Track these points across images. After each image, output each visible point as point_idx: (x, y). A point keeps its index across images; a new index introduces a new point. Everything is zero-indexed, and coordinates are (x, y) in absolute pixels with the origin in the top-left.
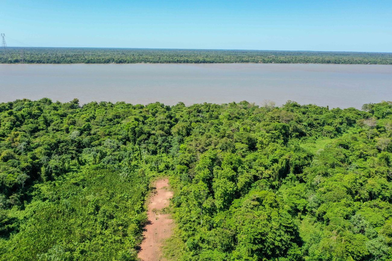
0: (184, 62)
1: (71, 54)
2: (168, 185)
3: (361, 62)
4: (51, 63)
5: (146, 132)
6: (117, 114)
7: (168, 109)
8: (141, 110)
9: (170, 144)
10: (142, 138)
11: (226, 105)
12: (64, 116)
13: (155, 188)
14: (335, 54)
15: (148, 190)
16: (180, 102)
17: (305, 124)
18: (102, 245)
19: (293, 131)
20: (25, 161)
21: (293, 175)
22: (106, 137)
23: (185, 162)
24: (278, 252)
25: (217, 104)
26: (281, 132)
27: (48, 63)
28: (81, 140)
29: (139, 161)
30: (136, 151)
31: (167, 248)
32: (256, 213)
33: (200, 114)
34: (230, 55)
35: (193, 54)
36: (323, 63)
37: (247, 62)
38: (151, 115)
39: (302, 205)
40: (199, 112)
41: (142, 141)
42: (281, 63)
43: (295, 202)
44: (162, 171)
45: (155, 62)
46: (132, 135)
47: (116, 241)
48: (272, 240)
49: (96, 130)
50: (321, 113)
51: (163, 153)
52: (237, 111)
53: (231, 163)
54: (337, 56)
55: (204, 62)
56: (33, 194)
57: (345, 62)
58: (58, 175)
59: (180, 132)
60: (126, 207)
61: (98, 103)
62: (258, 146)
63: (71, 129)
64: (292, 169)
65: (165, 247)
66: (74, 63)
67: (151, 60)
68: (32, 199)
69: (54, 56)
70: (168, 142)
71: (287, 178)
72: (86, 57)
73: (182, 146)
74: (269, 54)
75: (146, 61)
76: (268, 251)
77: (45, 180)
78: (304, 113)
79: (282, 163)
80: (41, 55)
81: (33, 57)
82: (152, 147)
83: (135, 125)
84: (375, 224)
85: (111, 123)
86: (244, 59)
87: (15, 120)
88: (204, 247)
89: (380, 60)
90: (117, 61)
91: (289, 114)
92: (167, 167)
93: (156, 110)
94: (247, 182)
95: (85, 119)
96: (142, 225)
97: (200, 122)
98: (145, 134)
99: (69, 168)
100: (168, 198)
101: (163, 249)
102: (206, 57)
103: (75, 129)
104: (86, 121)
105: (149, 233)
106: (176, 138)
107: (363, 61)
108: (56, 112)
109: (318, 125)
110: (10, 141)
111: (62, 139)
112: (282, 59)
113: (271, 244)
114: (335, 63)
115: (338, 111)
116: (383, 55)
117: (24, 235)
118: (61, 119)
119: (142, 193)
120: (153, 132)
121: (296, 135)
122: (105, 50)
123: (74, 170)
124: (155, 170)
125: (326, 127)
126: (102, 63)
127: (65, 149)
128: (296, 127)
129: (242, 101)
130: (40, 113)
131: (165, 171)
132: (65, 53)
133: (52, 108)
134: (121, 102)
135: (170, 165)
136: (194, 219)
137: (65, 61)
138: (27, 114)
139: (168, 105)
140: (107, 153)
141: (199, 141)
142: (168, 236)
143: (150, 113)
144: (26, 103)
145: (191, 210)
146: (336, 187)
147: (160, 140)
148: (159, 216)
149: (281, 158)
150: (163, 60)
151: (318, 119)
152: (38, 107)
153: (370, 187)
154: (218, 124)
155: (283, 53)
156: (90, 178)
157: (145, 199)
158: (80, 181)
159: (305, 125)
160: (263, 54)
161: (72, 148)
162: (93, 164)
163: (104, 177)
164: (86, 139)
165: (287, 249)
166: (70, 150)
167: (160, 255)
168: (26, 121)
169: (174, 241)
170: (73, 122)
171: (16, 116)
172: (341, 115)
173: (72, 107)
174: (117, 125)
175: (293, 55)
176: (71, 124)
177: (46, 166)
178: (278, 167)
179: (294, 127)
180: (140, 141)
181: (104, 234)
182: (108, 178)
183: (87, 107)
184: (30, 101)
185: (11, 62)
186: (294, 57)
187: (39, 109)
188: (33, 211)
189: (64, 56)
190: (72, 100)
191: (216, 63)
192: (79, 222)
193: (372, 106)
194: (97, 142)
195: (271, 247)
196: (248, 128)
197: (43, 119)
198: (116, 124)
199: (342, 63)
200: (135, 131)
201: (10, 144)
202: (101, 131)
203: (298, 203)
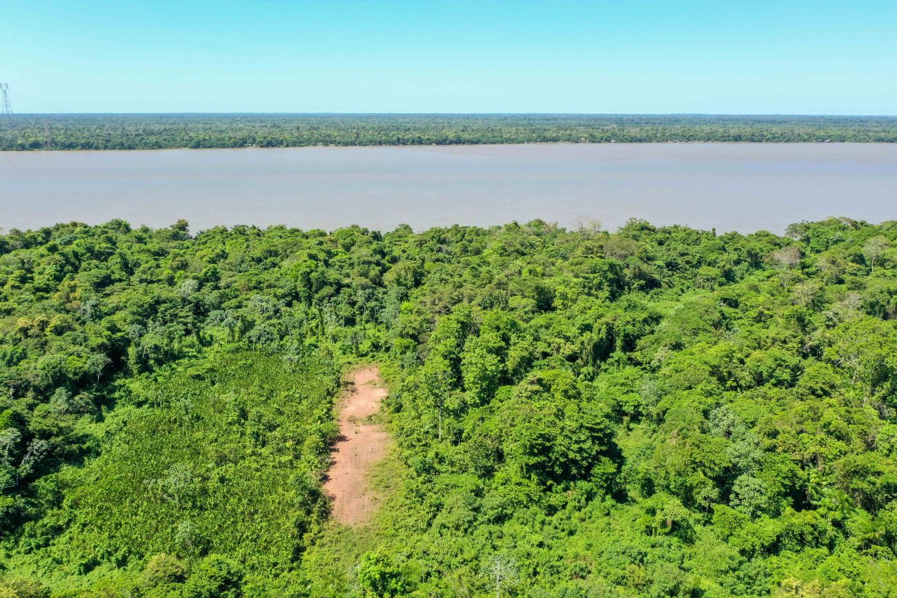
0: (413, 143)
1: (156, 127)
2: (377, 378)
3: (809, 138)
4: (113, 148)
5: (332, 281)
6: (272, 249)
7: (377, 237)
8: (321, 239)
9: (382, 303)
10: (325, 293)
11: (499, 228)
12: (161, 253)
13: (352, 383)
14: (756, 120)
15: (339, 386)
16: (402, 225)
17: (660, 263)
18: (257, 470)
19: (634, 278)
20: (97, 333)
21: (622, 354)
22: (251, 293)
23: (411, 332)
24: (574, 471)
25: (478, 227)
26: (606, 278)
27: (106, 148)
28: (201, 298)
29: (320, 337)
30: (312, 319)
31: (376, 476)
32: (536, 405)
33: (444, 247)
34: (517, 125)
35: (434, 125)
36: (725, 140)
37: (555, 140)
38: (341, 249)
39: (631, 404)
40: (443, 242)
41: (324, 298)
42: (631, 141)
43: (619, 399)
44: (366, 355)
45: (346, 144)
46: (304, 287)
47: (281, 465)
48: (563, 449)
49: (230, 279)
50: (697, 242)
51: (367, 322)
52: (520, 239)
53: (498, 329)
54: (758, 126)
55: (458, 141)
56: (117, 395)
57: (774, 139)
58: (160, 362)
59: (401, 280)
60: (298, 414)
61: (229, 230)
62: (557, 302)
63: (179, 277)
64: (619, 343)
65: (374, 473)
66: (165, 148)
67: (338, 139)
68: (117, 403)
69: (119, 132)
70: (376, 300)
71: (610, 360)
72: (192, 134)
73: (405, 305)
74: (604, 122)
75: (327, 141)
76: (556, 468)
77: (135, 372)
78: (661, 243)
79: (600, 330)
80: (88, 130)
81: (72, 135)
82: (345, 311)
83: (310, 267)
84: (751, 423)
85: (261, 266)
86: (548, 134)
87: (64, 262)
88: (444, 470)
89: (852, 133)
90: (261, 142)
91: (625, 243)
92: (376, 347)
93: (352, 239)
94: (524, 357)
95: (205, 259)
96: (329, 443)
97: (442, 261)
98: (331, 284)
99: (180, 351)
100: (379, 399)
101: (369, 477)
102: (463, 131)
103: (186, 277)
104: (209, 262)
105: (342, 455)
106: (394, 291)
107: (814, 135)
108: (143, 246)
109: (688, 266)
110: (61, 299)
111: (163, 297)
112: (632, 134)
113: (561, 455)
114: (753, 141)
115: (733, 237)
116: (862, 121)
117: (111, 458)
118: (156, 260)
119: (328, 390)
120: (346, 281)
121: (640, 285)
122: (233, 118)
123: (190, 354)
124: (352, 353)
125: (704, 270)
126: (228, 147)
127: (171, 316)
128: (640, 270)
129: (533, 220)
130: (111, 248)
131: (371, 354)
132: (142, 127)
133: (134, 239)
134: (277, 225)
135: (382, 342)
136: (426, 428)
137: (145, 144)
138: (84, 251)
139: (376, 230)
140: (255, 321)
141: (438, 294)
142: (379, 459)
143: (339, 246)
144: (78, 230)
145: (421, 415)
146: (690, 365)
147: (360, 298)
148: (362, 428)
149: (599, 321)
150: (364, 140)
151: (687, 254)
152: (107, 237)
153: (755, 363)
154: (479, 265)
155: (637, 121)
156: (225, 366)
157: (334, 402)
158: (206, 372)
159: (659, 266)
160: (591, 123)
161: (186, 313)
162: (229, 342)
163: (251, 365)
164: (210, 296)
165: (591, 466)
166: (180, 317)
167: (363, 487)
168: (84, 265)
169: (389, 466)
170: (182, 265)
171: (62, 254)
172: (738, 246)
173: (175, 237)
174: (272, 269)
175: (660, 124)
176: (178, 268)
177: (138, 345)
178: (591, 339)
179: (635, 268)
180: (321, 300)
181: (260, 454)
182: (260, 366)
183: (206, 238)
184: (86, 227)
185: (23, 148)
186: (660, 128)
187: (109, 240)
188: (123, 422)
189: (141, 132)
190: (175, 223)
191: (484, 143)
192: (212, 436)
193: (805, 226)
194: (234, 302)
195: (562, 460)
196: (539, 269)
197: (119, 260)
198: (271, 267)
199: (768, 140)
200: (309, 280)
201: (64, 303)
202: (240, 281)
203: (624, 400)
